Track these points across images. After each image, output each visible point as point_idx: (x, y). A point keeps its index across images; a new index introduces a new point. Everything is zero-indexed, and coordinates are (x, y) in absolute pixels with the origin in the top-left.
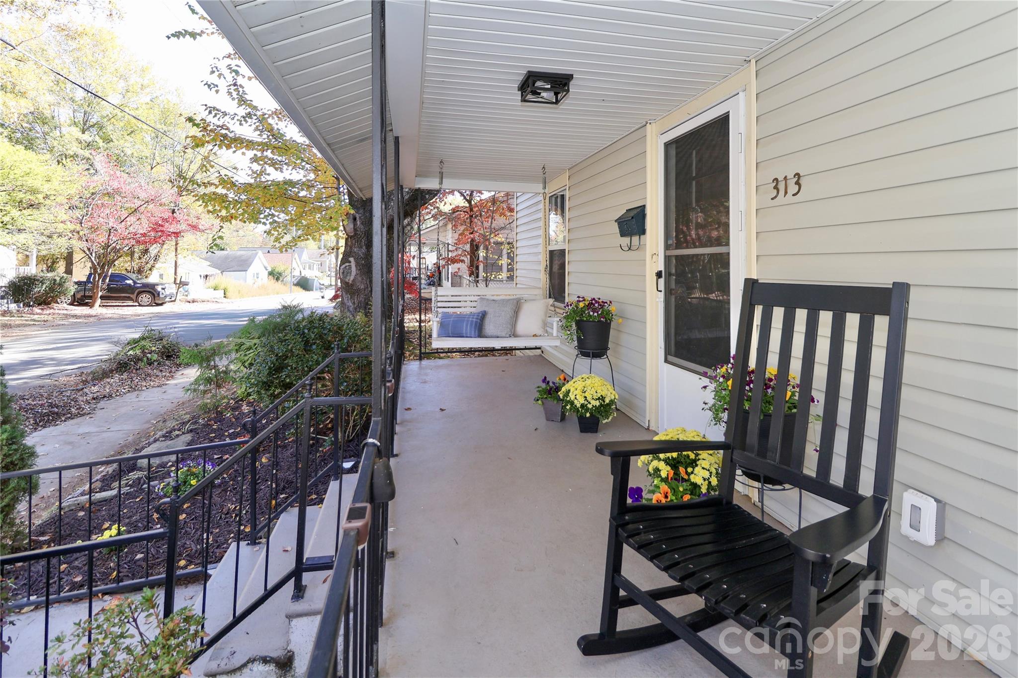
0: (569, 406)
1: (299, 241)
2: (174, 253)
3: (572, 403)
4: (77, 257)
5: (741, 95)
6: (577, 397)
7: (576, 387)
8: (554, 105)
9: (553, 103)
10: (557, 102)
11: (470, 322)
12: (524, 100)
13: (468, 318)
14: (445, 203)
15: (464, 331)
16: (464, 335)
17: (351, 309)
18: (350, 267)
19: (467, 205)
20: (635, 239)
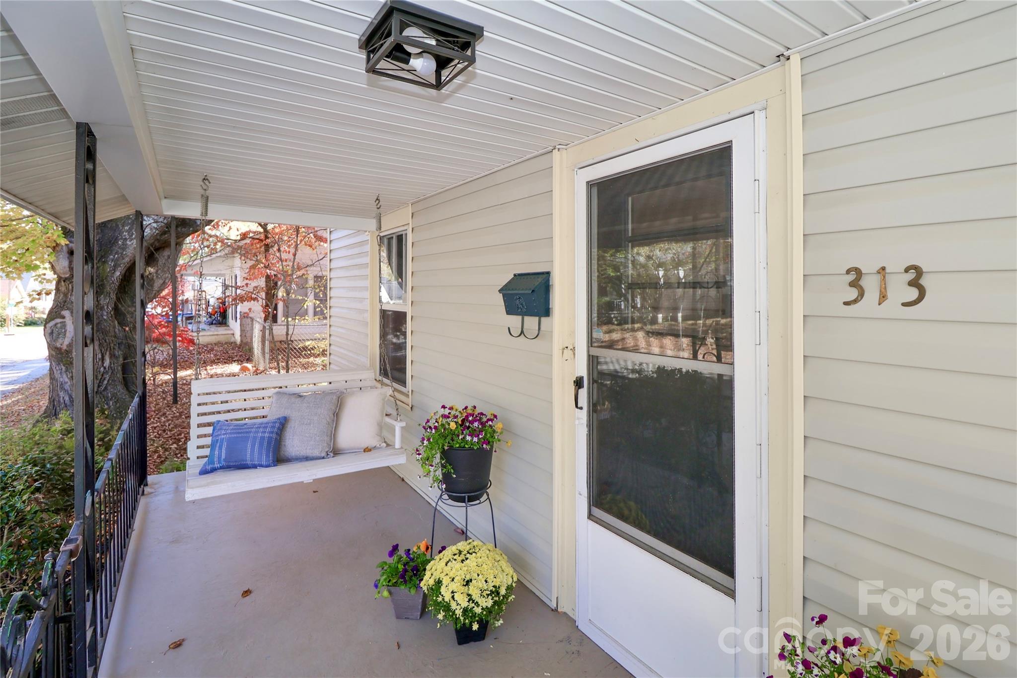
0: (443, 613)
3: (447, 608)
5: (760, 116)
6: (456, 596)
7: (451, 575)
8: (433, 92)
9: (430, 86)
10: (439, 85)
11: (258, 441)
12: (372, 70)
13: (257, 432)
14: (230, 228)
15: (248, 456)
16: (249, 462)
18: (64, 325)
19: (262, 230)
20: (531, 322)
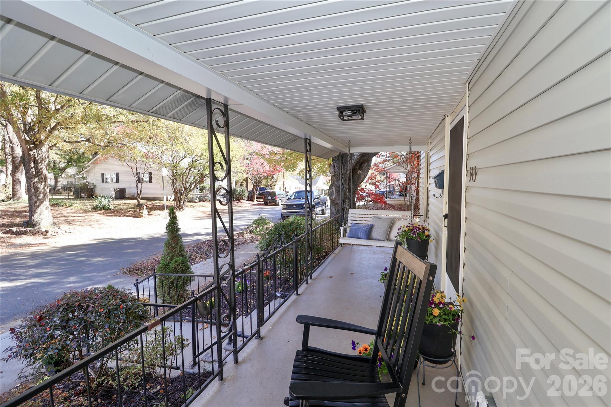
1: (317, 176)
2: (283, 178)
4: (249, 180)
11: (363, 230)
13: (363, 227)
16: (359, 237)
17: (334, 213)
18: (333, 191)
